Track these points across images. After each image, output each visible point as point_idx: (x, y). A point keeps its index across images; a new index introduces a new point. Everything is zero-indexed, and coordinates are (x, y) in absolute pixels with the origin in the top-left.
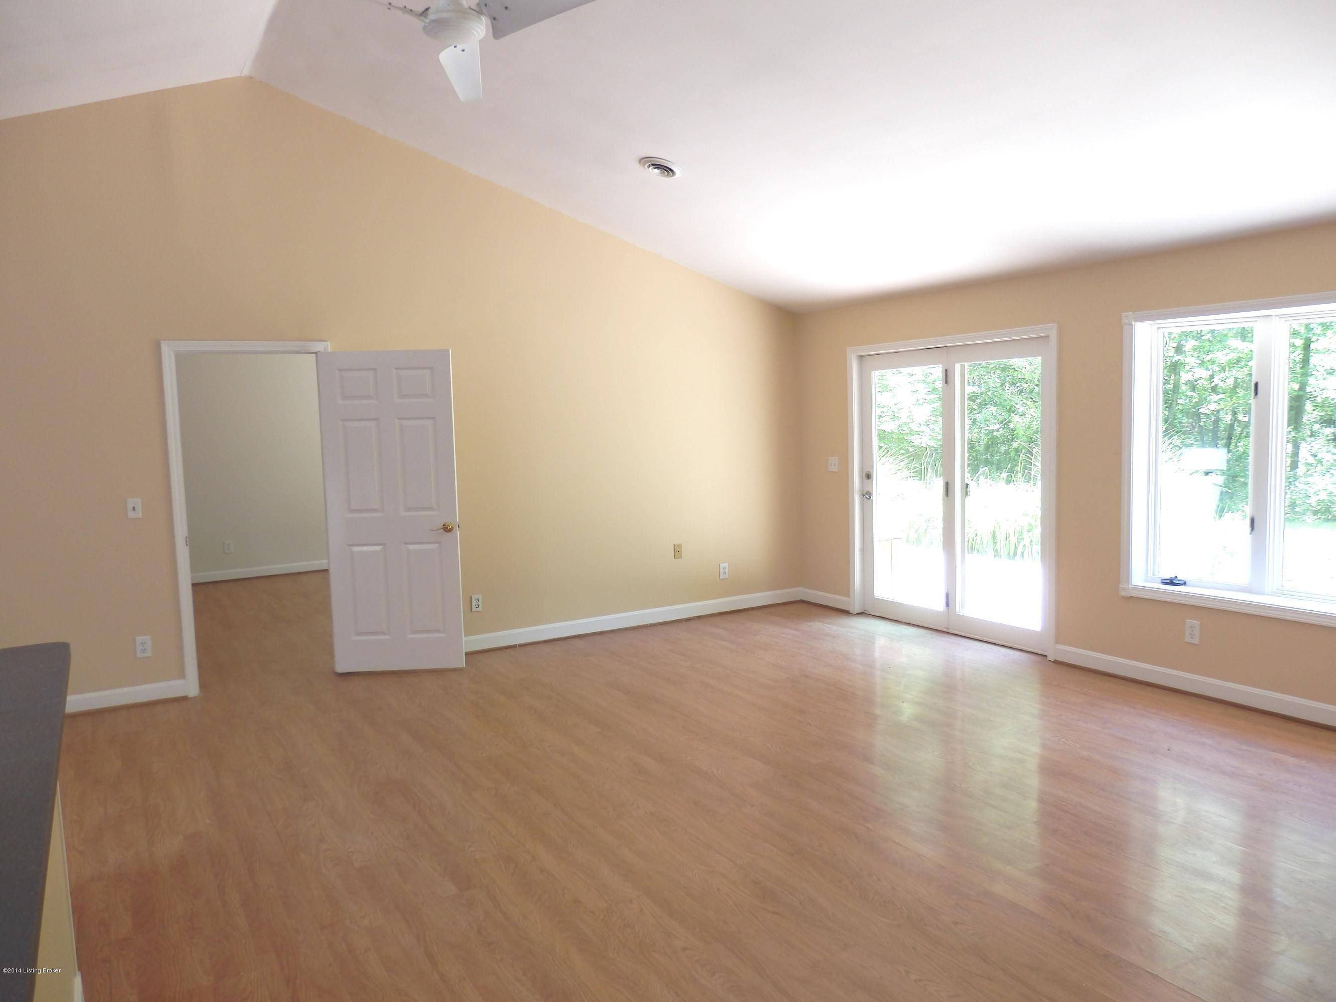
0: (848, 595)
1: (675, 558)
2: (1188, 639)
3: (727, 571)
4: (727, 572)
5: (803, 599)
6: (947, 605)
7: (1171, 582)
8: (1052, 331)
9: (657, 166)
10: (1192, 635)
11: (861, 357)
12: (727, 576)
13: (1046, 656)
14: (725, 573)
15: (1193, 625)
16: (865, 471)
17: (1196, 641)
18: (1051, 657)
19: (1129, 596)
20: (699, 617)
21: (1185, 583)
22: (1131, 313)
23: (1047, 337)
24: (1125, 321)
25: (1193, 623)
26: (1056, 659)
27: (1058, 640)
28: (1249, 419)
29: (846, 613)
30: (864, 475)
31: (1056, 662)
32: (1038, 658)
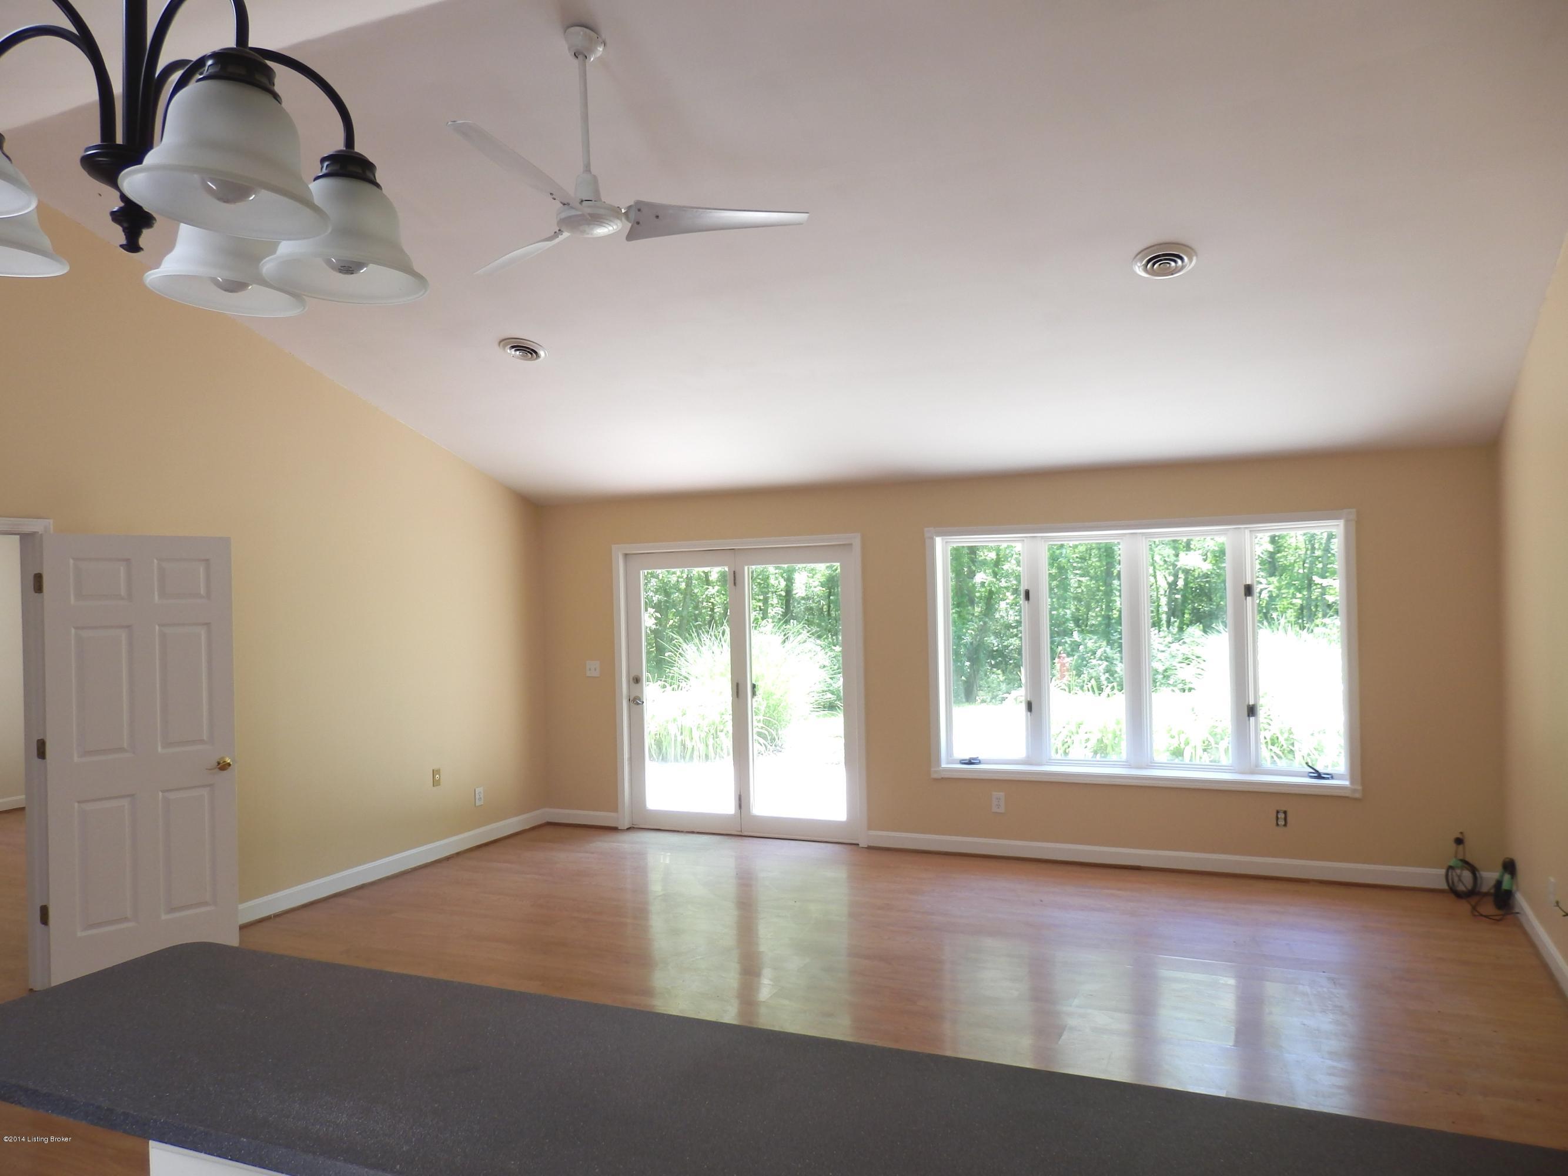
0: (615, 809)
1: (433, 786)
2: (995, 809)
3: (482, 796)
4: (482, 798)
5: (549, 821)
6: (740, 806)
7: (970, 762)
8: (856, 541)
9: (517, 348)
10: (998, 806)
11: (626, 555)
12: (482, 803)
13: (858, 844)
14: (481, 798)
15: (998, 799)
16: (633, 674)
17: (1002, 810)
18: (863, 844)
19: (940, 777)
20: (458, 854)
21: (980, 762)
22: (932, 528)
23: (850, 545)
24: (927, 535)
25: (999, 795)
26: (870, 845)
27: (870, 828)
28: (1021, 618)
29: (614, 829)
30: (631, 680)
31: (870, 848)
32: (853, 846)
